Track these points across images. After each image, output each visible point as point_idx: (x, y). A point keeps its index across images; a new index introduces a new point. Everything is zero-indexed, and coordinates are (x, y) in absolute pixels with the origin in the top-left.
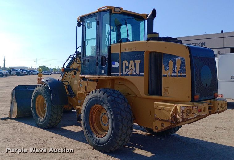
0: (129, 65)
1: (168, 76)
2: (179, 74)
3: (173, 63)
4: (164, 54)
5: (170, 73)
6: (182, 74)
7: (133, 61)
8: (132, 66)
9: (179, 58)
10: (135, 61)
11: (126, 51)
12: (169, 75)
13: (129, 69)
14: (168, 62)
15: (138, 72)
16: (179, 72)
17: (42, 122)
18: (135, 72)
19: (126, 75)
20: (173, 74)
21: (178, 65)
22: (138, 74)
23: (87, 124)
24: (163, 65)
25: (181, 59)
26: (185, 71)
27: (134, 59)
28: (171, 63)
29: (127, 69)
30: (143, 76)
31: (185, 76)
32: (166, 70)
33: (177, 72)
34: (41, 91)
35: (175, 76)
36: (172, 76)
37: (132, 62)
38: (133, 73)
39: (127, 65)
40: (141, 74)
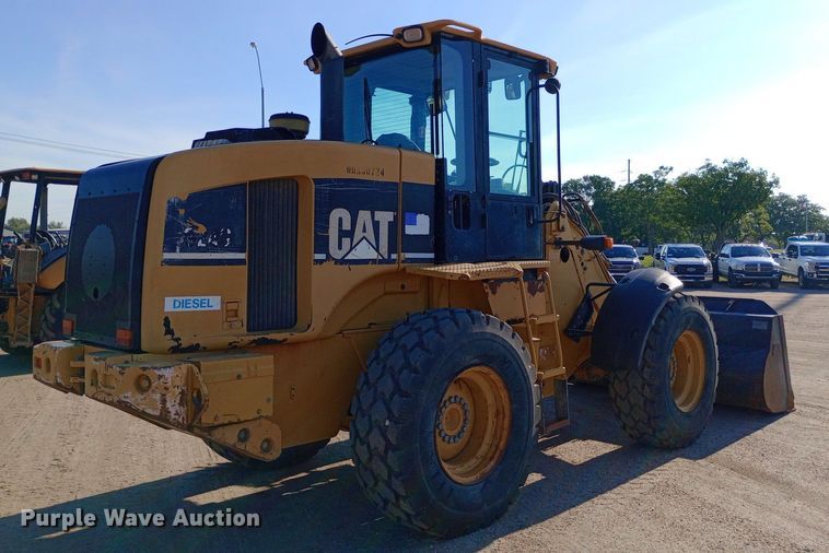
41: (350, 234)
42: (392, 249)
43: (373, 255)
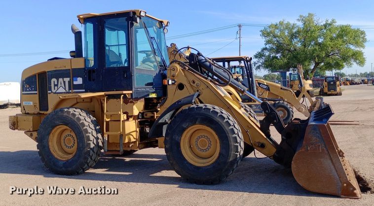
41: (57, 85)
42: (70, 89)
43: (64, 91)
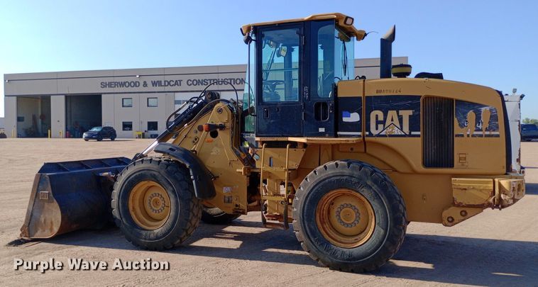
0: (385, 119)
1: (465, 136)
2: (488, 133)
3: (476, 115)
4: (458, 101)
5: (470, 130)
6: (493, 133)
7: (395, 112)
8: (392, 120)
9: (488, 108)
10: (400, 111)
11: (379, 94)
12: (468, 136)
13: (387, 124)
14: (465, 114)
15: (406, 129)
16: (487, 130)
17: (157, 238)
18: (402, 129)
19: (379, 135)
20: (475, 133)
21: (485, 118)
22: (408, 133)
23: (313, 227)
24: (455, 119)
25: (491, 110)
26: (498, 127)
27: (397, 109)
28: (471, 115)
29: (382, 125)
30: (418, 136)
31: (498, 136)
32: (462, 126)
33: (484, 130)
34: (155, 173)
35: (481, 136)
36: (473, 136)
37: (392, 113)
38: (397, 131)
39: (381, 118)
40: (413, 133)
